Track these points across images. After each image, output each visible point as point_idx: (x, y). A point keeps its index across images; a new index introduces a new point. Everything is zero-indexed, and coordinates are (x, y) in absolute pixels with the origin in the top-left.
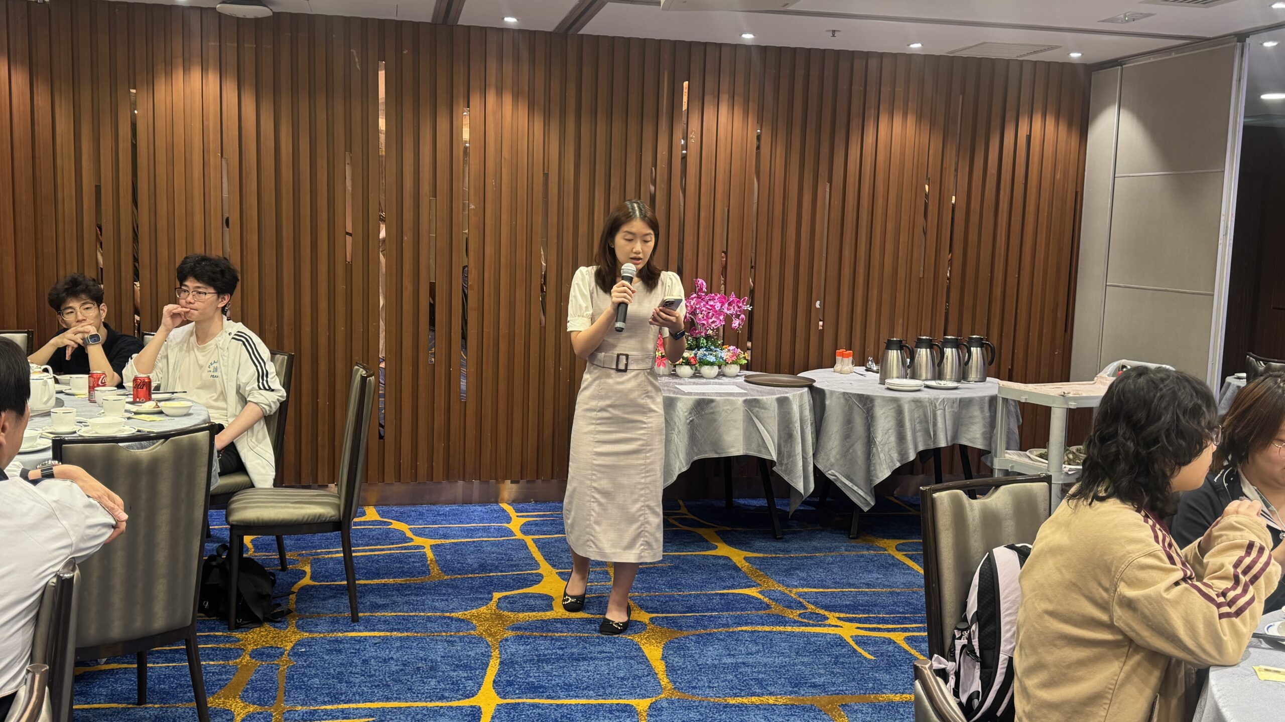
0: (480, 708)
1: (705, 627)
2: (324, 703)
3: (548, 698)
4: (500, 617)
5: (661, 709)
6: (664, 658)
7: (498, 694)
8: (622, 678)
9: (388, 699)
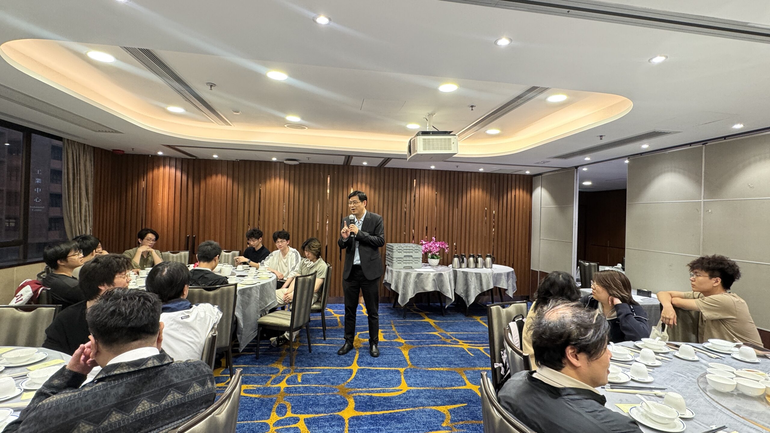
0: (352, 370)
1: (421, 345)
2: (306, 366)
3: (373, 367)
4: (359, 340)
5: (408, 372)
6: (409, 355)
7: (358, 365)
8: (396, 361)
9: (325, 366)
